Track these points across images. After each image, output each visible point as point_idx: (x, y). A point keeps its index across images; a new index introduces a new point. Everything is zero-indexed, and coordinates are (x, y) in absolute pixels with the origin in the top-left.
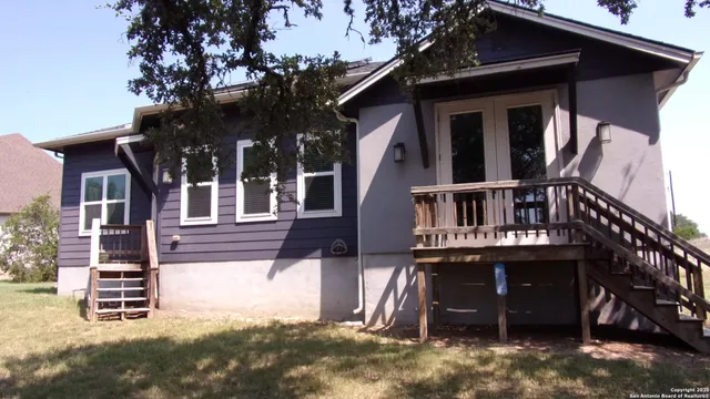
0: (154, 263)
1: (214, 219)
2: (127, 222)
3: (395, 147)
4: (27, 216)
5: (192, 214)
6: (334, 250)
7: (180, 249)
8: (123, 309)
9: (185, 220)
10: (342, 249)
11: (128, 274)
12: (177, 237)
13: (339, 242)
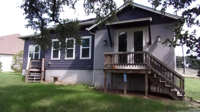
0: (43, 69)
1: (59, 58)
2: (39, 59)
3: (104, 41)
4: (19, 55)
5: (54, 57)
6: (88, 68)
7: (50, 66)
8: (34, 81)
9: (52, 58)
10: (90, 68)
11: (37, 72)
12: (50, 63)
13: (90, 66)
